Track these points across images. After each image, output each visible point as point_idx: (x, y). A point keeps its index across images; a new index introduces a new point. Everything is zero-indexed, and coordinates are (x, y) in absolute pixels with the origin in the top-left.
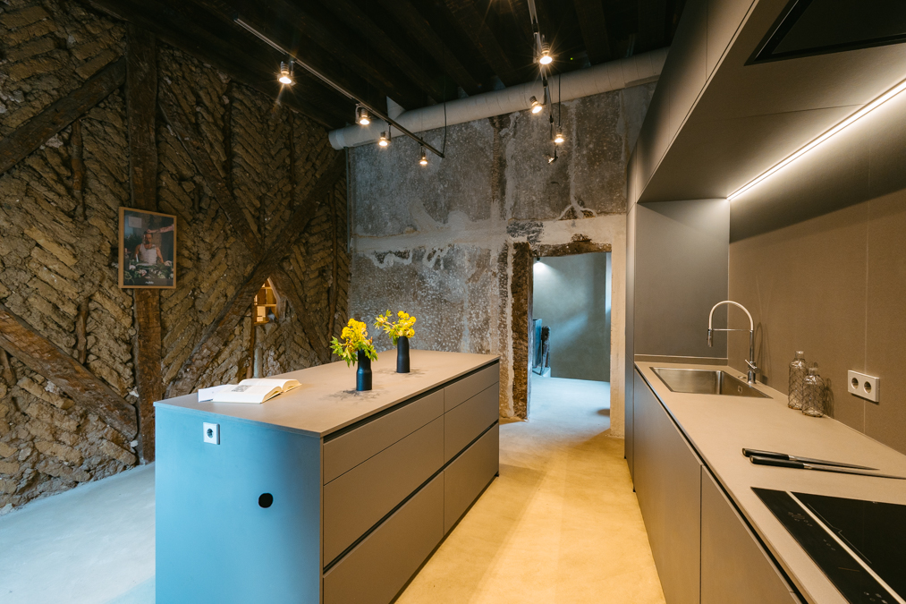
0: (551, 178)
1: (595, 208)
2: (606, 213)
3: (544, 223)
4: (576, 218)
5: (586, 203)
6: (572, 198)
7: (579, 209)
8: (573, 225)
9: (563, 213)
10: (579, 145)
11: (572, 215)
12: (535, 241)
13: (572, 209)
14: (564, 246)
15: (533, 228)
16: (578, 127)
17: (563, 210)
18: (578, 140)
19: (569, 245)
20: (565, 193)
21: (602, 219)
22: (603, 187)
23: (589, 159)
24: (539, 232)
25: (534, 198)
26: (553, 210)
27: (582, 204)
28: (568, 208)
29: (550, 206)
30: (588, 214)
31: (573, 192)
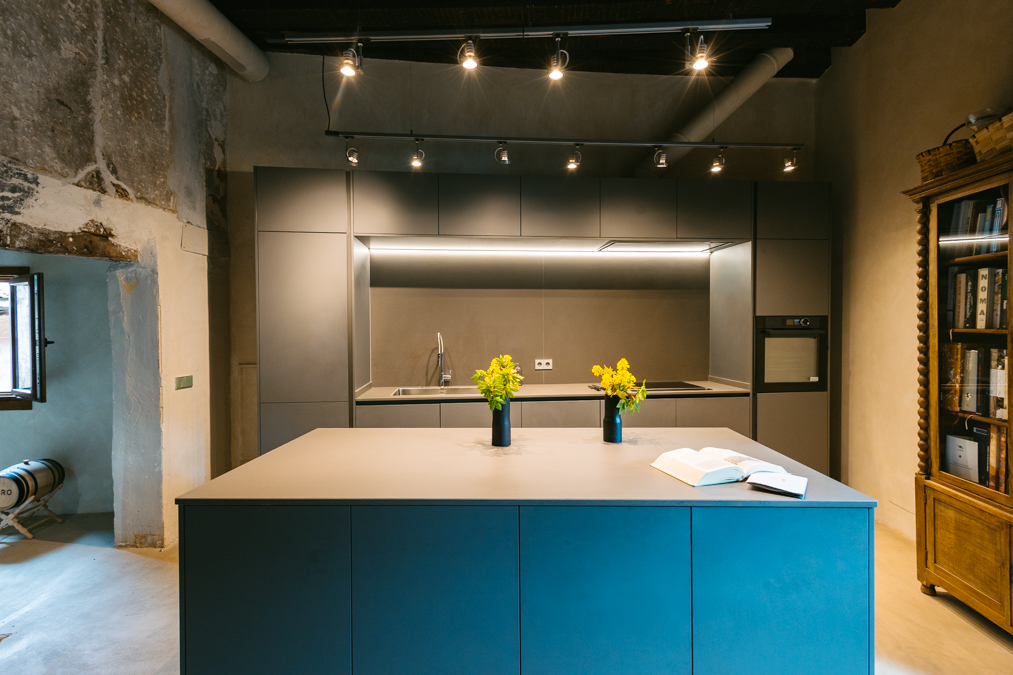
0: (56, 90)
1: (132, 186)
2: (148, 202)
3: (42, 178)
4: (103, 191)
5: (120, 172)
6: (98, 154)
7: (109, 178)
8: (97, 203)
9: (82, 174)
10: (107, 61)
11: (96, 182)
12: (11, 210)
13: (98, 173)
14: (63, 236)
15: (16, 181)
16: (106, 30)
17: (81, 166)
18: (105, 51)
19: (74, 235)
20: (84, 134)
21: (141, 207)
22: (143, 158)
23: (123, 99)
24: (28, 193)
25: (17, 113)
26: (62, 158)
27: (114, 172)
28: (90, 168)
29: (55, 146)
30: (123, 194)
31: (99, 141)
